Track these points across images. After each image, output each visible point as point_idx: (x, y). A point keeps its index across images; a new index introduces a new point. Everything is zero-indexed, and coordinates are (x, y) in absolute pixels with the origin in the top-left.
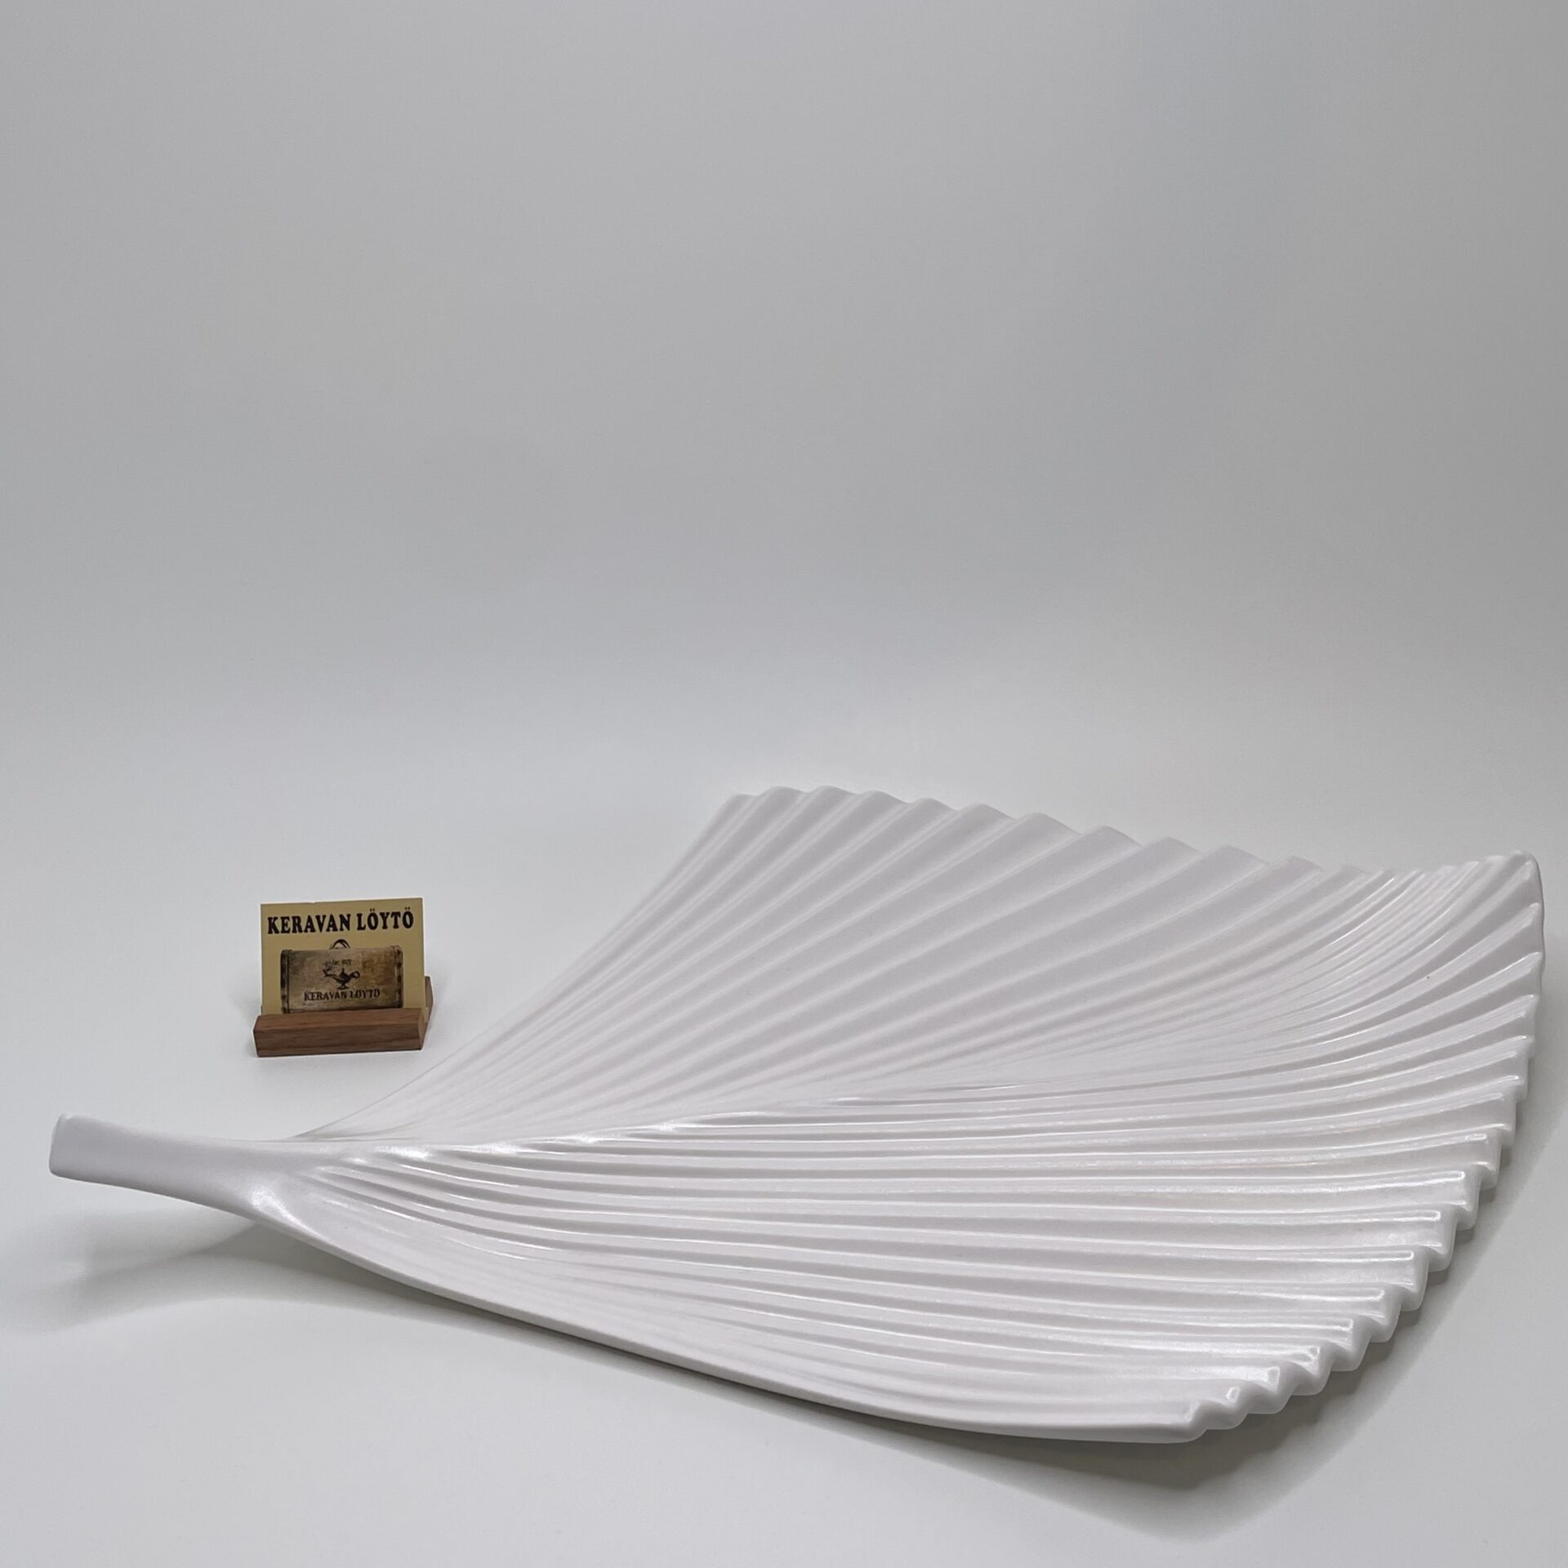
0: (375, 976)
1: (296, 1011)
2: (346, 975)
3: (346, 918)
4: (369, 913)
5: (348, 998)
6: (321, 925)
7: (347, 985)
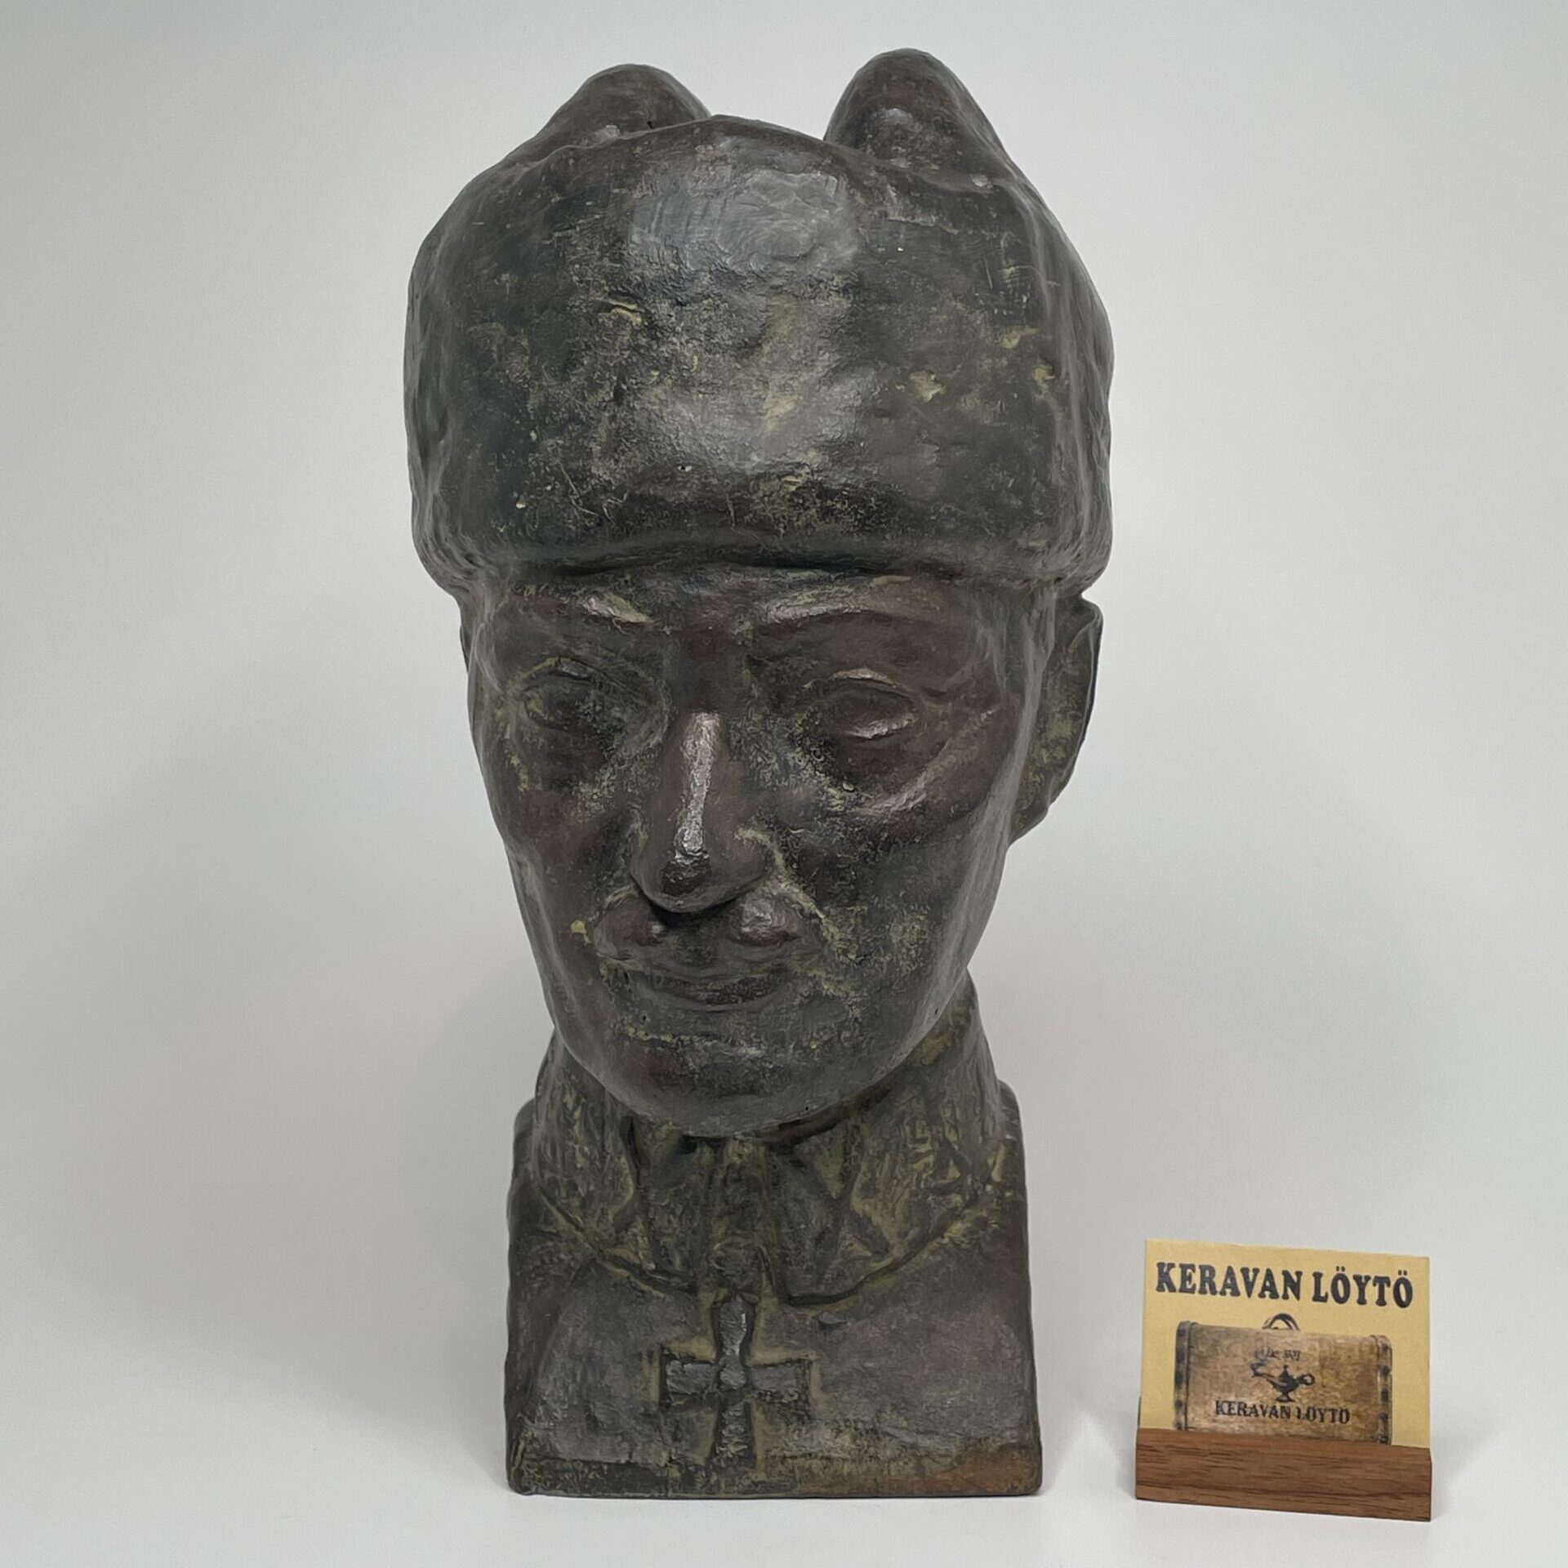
0: (1342, 1384)
1: (1200, 1433)
2: (1291, 1377)
3: (1295, 1278)
4: (1335, 1273)
5: (1293, 1418)
6: (1249, 1287)
7: (1291, 1395)
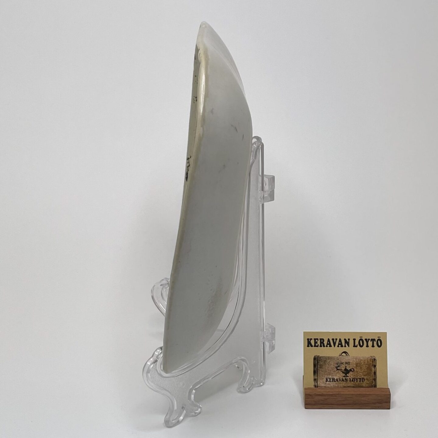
0: (362, 371)
1: (321, 387)
2: (348, 370)
3: (348, 341)
5: (349, 381)
6: (334, 344)
7: (348, 375)
